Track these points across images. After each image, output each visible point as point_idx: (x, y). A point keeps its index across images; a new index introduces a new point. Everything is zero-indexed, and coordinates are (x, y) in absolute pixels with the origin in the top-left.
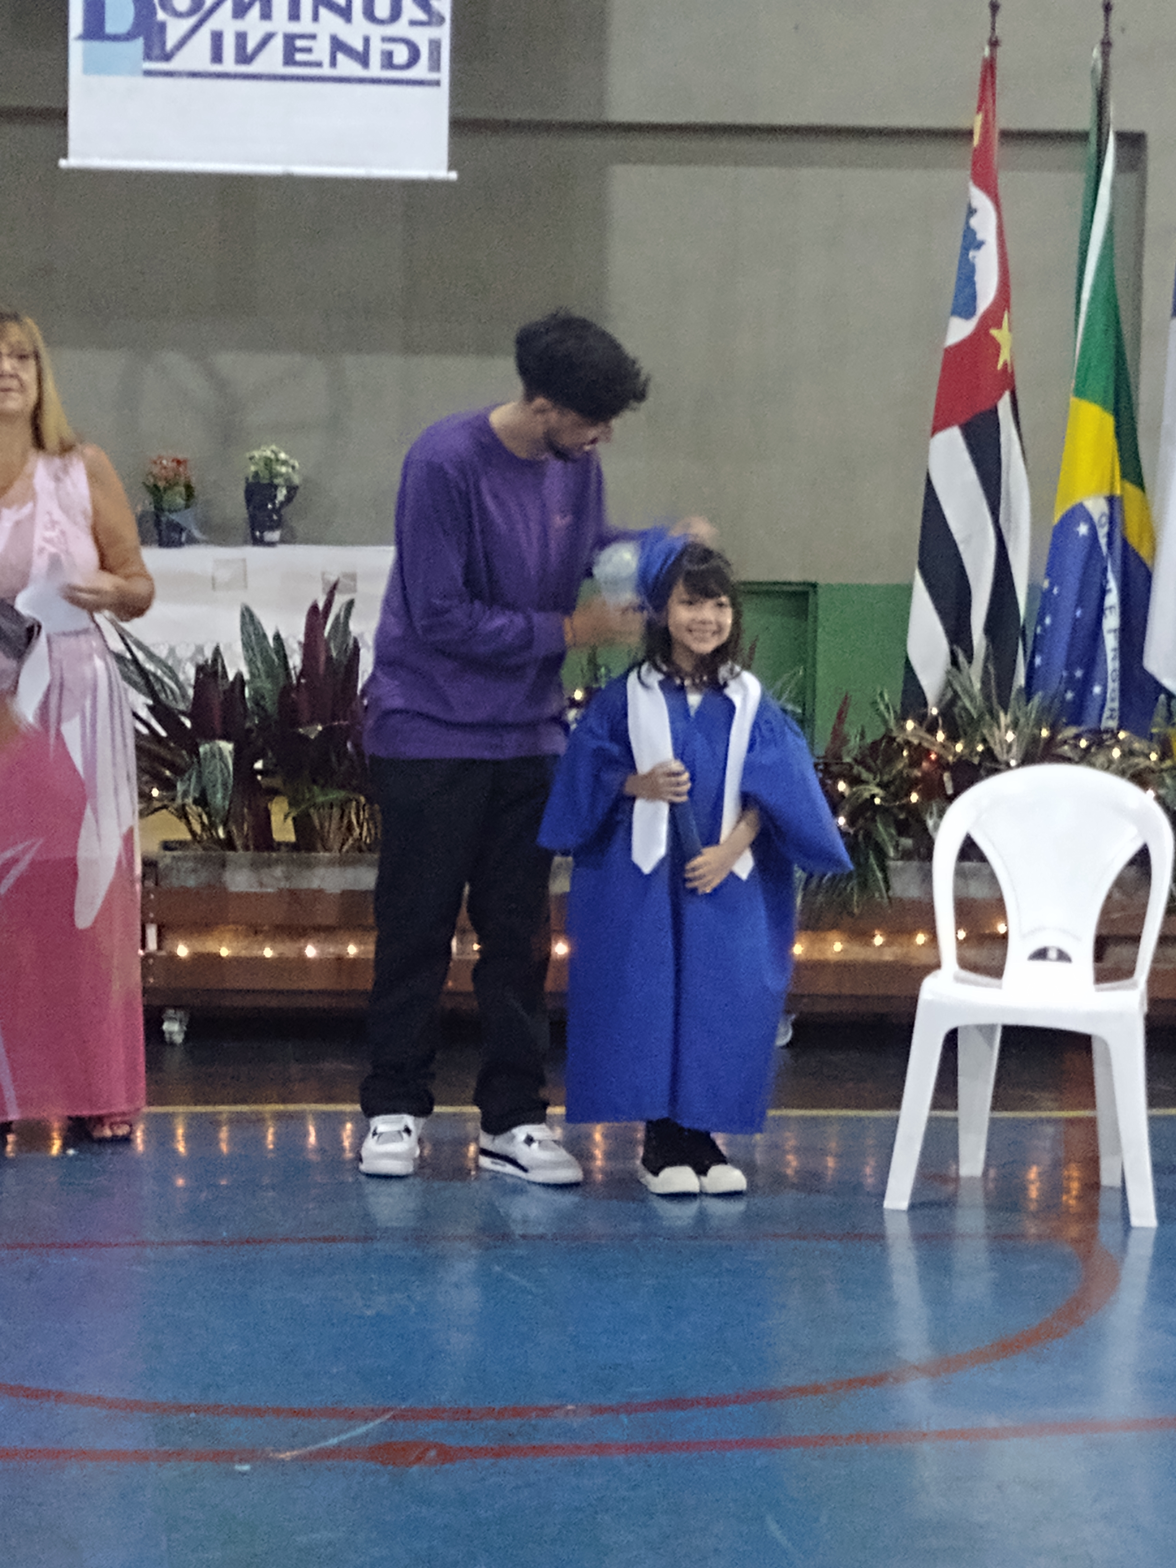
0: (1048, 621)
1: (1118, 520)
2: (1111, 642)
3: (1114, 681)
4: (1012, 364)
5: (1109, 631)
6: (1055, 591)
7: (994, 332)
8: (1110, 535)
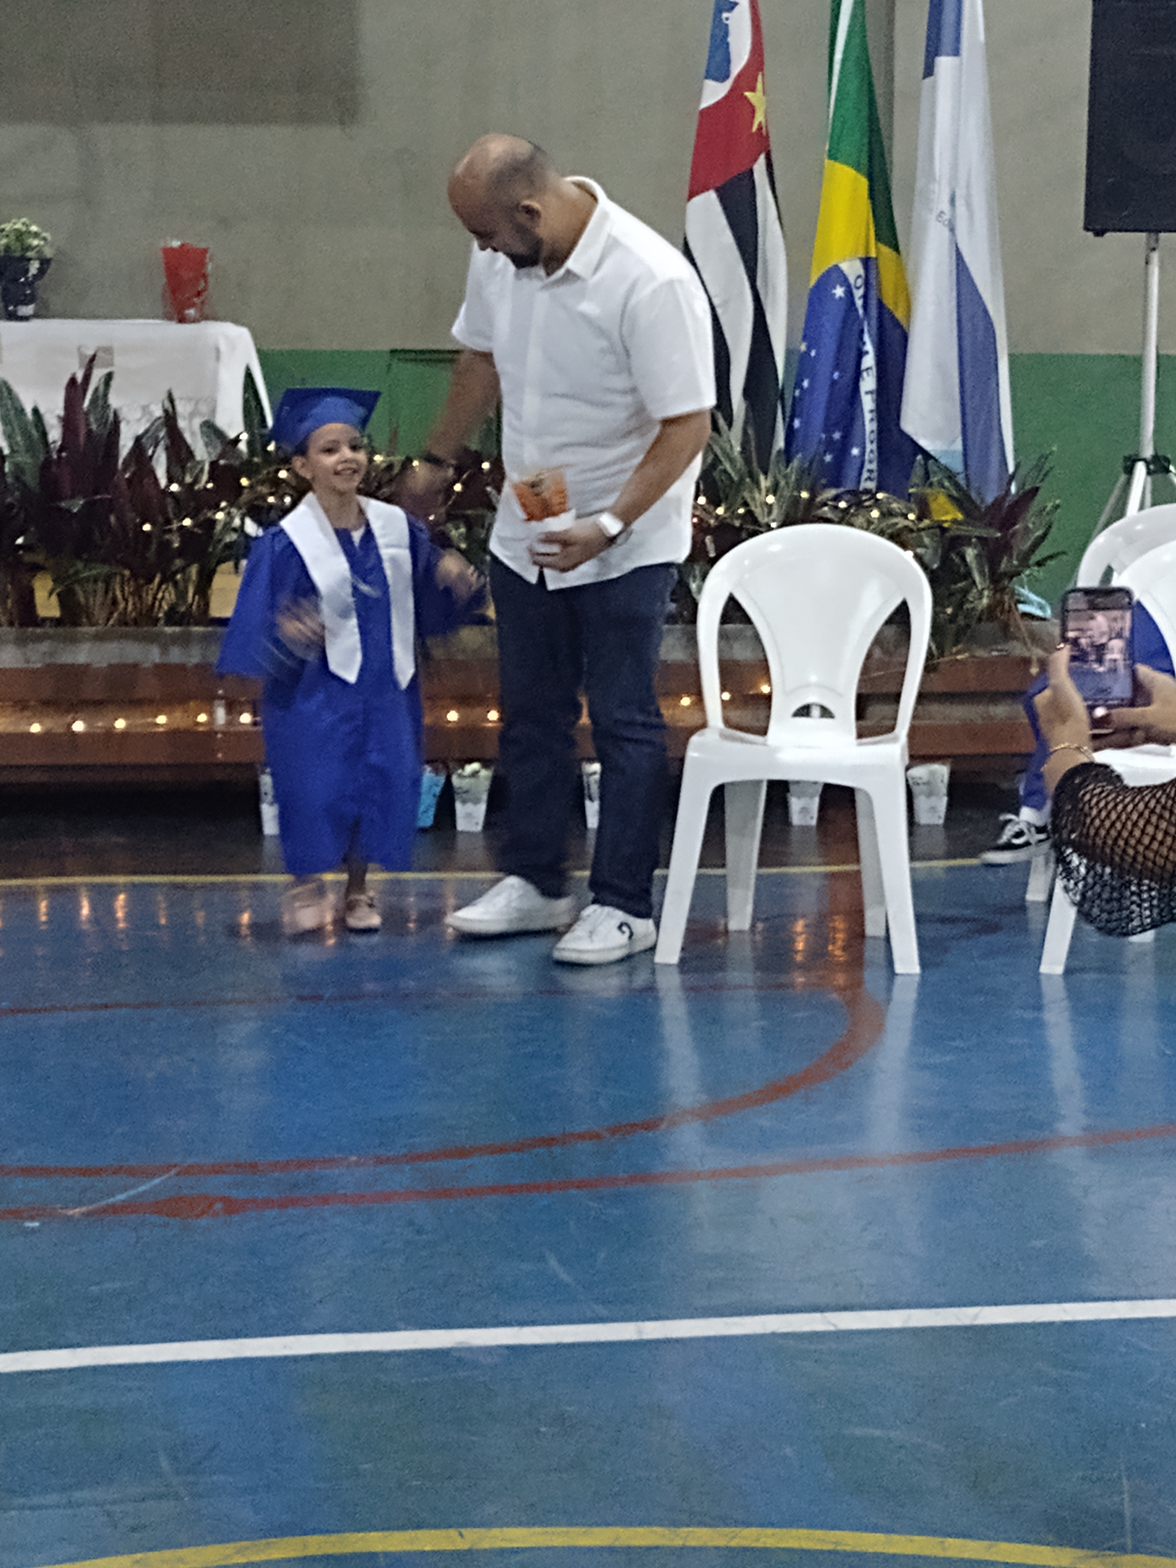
0: (806, 384)
1: (873, 282)
2: (868, 403)
3: (872, 442)
4: (767, 127)
5: (867, 393)
6: (813, 353)
7: (748, 94)
8: (865, 297)
